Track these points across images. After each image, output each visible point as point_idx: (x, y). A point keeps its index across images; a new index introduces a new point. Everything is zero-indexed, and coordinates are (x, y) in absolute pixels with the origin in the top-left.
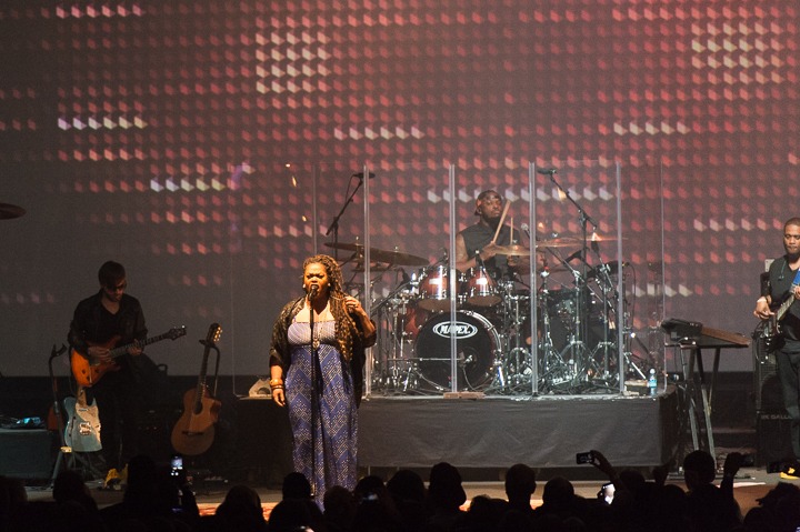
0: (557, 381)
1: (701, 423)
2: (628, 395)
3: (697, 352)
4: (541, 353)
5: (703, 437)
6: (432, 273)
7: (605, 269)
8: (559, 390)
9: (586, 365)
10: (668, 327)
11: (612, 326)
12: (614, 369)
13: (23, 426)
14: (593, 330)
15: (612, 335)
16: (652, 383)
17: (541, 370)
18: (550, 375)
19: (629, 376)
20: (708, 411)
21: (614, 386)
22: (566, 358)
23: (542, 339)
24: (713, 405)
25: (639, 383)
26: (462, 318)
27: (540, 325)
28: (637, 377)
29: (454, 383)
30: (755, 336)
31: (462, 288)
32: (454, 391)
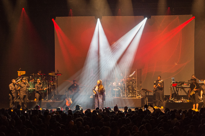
0: (128, 96)
1: (146, 102)
2: (137, 98)
3: (146, 93)
4: (126, 93)
5: (146, 103)
6: (113, 82)
7: (135, 82)
8: (129, 97)
9: (132, 94)
10: (142, 90)
11: (135, 89)
12: (136, 95)
13: (62, 101)
14: (133, 90)
15: (135, 90)
16: (140, 96)
17: (126, 94)
18: (127, 95)
19: (137, 96)
20: (147, 100)
21: (136, 97)
22: (130, 93)
23: (127, 91)
24: (148, 99)
25: (139, 96)
26: (117, 88)
27: (126, 89)
28: (138, 96)
29: (116, 96)
30: (153, 91)
31: (117, 84)
32: (116, 97)
